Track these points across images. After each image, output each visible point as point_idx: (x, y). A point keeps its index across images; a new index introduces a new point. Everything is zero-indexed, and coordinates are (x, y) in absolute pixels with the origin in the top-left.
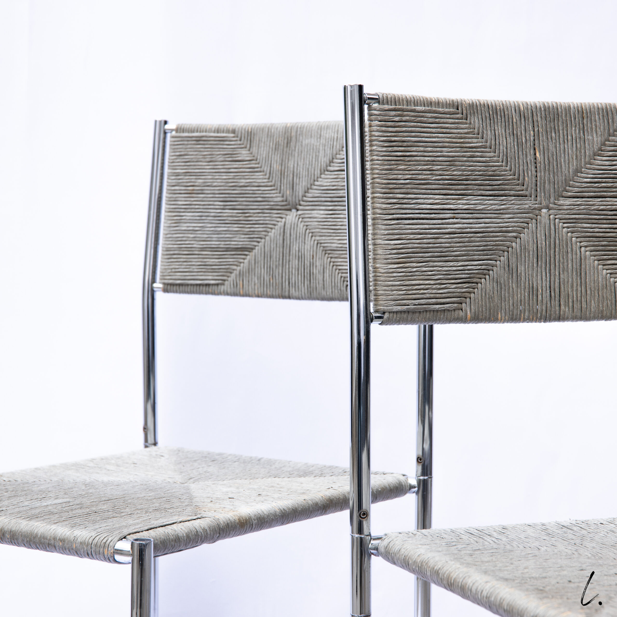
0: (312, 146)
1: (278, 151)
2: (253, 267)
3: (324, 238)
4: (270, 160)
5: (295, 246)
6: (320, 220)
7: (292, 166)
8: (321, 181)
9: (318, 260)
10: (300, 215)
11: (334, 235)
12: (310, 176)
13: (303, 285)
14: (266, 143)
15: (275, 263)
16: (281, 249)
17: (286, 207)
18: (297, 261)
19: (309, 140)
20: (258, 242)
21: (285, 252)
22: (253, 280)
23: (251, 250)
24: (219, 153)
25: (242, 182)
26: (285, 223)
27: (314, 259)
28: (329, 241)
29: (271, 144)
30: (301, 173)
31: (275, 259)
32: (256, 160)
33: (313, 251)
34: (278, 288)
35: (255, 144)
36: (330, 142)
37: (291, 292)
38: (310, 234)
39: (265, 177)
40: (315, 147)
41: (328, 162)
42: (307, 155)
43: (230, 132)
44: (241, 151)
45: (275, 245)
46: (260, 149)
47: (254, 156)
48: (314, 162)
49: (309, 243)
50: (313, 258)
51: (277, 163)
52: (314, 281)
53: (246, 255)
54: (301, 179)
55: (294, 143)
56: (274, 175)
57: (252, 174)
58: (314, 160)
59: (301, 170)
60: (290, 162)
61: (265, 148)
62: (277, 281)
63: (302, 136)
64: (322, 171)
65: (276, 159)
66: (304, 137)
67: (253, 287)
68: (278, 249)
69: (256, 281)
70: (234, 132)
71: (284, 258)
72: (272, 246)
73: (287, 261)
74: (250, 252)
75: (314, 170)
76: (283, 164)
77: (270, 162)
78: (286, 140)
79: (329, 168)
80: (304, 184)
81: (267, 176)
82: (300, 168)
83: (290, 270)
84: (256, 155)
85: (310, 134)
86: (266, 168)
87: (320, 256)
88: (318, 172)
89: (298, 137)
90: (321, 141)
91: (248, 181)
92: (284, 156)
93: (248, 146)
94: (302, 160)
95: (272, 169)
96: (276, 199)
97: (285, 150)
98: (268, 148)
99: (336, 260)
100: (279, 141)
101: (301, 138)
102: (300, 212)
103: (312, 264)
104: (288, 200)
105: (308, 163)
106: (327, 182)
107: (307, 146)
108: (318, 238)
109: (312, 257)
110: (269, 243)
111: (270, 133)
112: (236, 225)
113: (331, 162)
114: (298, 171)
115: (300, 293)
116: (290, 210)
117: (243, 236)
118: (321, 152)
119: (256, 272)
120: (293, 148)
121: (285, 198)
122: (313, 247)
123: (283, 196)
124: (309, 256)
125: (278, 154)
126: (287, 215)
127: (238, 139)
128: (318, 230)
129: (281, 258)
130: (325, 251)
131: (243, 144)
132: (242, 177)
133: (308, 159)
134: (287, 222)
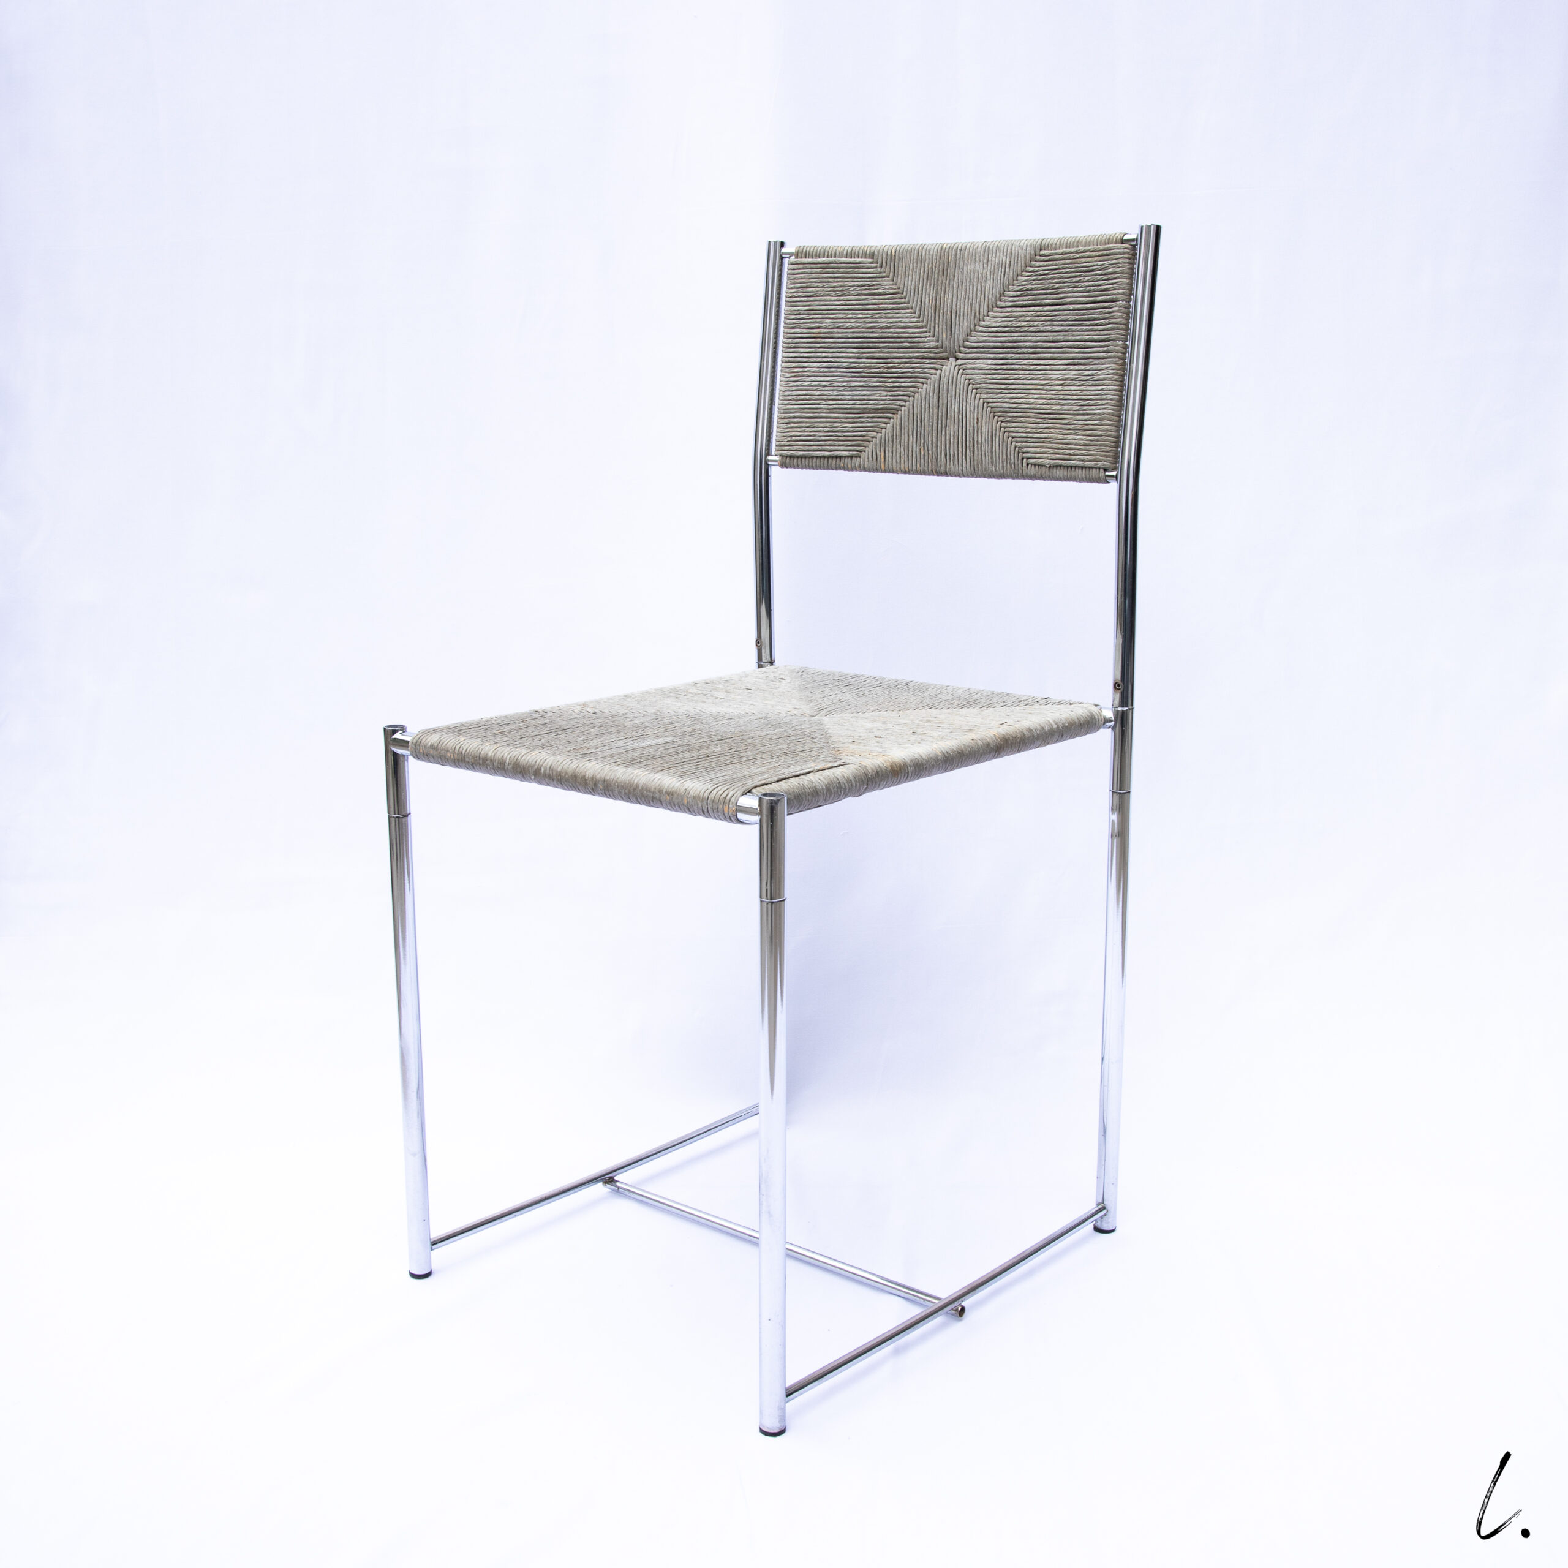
0: (976, 273)
1: (931, 281)
2: (898, 433)
3: (992, 395)
4: (920, 293)
5: (953, 407)
6: (986, 372)
7: (949, 301)
8: (989, 321)
9: (984, 424)
10: (960, 365)
11: (1006, 391)
12: (973, 314)
13: (964, 457)
14: (915, 270)
15: (927, 429)
16: (935, 411)
17: (941, 355)
18: (956, 426)
19: (973, 267)
20: (905, 401)
21: (940, 414)
22: (898, 451)
23: (895, 411)
24: (853, 283)
25: (883, 323)
26: (940, 375)
27: (979, 424)
28: (999, 400)
29: (922, 271)
30: (962, 310)
31: (927, 424)
32: (903, 294)
33: (978, 413)
34: (932, 461)
35: (900, 272)
36: (1000, 269)
37: (948, 467)
38: (974, 391)
39: (913, 315)
40: (980, 275)
41: (998, 296)
42: (970, 286)
43: (867, 256)
44: (882, 281)
45: (927, 405)
46: (907, 279)
47: (899, 289)
48: (979, 295)
49: (973, 402)
50: (977, 423)
51: (929, 297)
52: (979, 453)
53: (890, 418)
54: (962, 318)
55: (953, 270)
56: (926, 313)
57: (897, 311)
58: (979, 292)
59: (962, 306)
60: (947, 295)
61: (914, 277)
62: (930, 452)
63: (964, 261)
64: (990, 307)
65: (928, 291)
66: (966, 262)
67: (898, 461)
68: (931, 410)
69: (903, 453)
70: (872, 255)
71: (940, 422)
72: (923, 407)
73: (944, 426)
74: (894, 414)
75: (980, 306)
76: (938, 297)
77: (920, 295)
78: (942, 265)
79: (999, 303)
80: (965, 324)
81: (916, 315)
82: (960, 303)
83: (947, 438)
84: (902, 286)
85: (974, 257)
86: (915, 303)
87: (987, 420)
88: (984, 309)
89: (958, 262)
90: (989, 268)
91: (891, 320)
92: (939, 288)
93: (891, 274)
94: (963, 293)
95: (923, 304)
96: (928, 345)
97: (940, 279)
98: (918, 277)
99: (1008, 425)
100: (932, 268)
101: (962, 263)
102: (959, 362)
103: (976, 430)
104: (944, 346)
105: (971, 296)
106: (996, 322)
107: (970, 274)
108: (984, 396)
109: (976, 420)
110: (919, 402)
111: (920, 257)
112: (875, 379)
113: (1002, 295)
114: (958, 307)
115: (960, 467)
116: (947, 359)
117: (885, 393)
118: (988, 282)
119: (902, 441)
120: (951, 277)
121: (940, 343)
122: (978, 407)
123: (937, 341)
124: (972, 420)
125: (931, 285)
126: (943, 366)
127: (878, 265)
128: (984, 385)
129: (935, 422)
130: (994, 413)
131: (885, 272)
132: (884, 315)
133: (971, 292)
134: (943, 374)
